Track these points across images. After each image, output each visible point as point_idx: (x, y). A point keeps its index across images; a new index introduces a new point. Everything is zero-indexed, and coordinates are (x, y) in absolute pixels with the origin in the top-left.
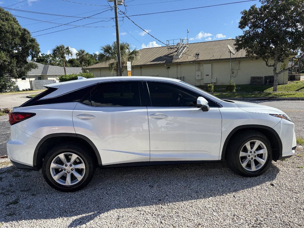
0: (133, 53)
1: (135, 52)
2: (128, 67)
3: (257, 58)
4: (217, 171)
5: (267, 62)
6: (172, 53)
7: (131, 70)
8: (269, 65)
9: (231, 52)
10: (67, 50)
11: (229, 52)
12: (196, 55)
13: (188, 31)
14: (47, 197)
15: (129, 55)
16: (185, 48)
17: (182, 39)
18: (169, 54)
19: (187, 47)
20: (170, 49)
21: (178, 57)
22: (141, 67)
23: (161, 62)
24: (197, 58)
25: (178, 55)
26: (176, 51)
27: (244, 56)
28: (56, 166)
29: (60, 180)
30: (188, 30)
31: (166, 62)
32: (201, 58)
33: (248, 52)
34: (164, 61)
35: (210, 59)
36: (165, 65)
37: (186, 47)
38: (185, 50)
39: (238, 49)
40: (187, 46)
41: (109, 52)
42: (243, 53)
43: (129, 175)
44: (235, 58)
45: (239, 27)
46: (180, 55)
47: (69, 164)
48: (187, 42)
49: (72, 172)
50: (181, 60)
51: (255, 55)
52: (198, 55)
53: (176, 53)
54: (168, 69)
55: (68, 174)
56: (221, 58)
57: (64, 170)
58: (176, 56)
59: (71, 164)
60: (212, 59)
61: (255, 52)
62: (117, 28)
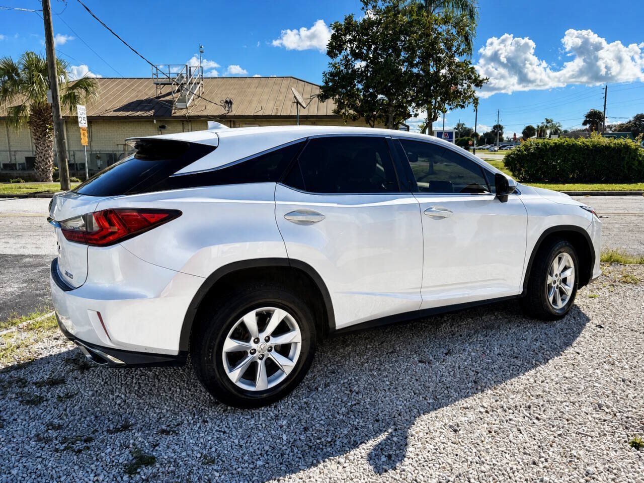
0: (78, 85)
2: (79, 120)
3: (355, 119)
6: (169, 94)
7: (86, 125)
9: (298, 103)
11: (294, 102)
12: (227, 104)
13: (201, 50)
15: (70, 89)
16: (198, 87)
17: (188, 67)
18: (158, 98)
19: (202, 86)
20: (162, 84)
21: (184, 104)
23: (143, 112)
24: (227, 109)
25: (183, 100)
26: (178, 91)
27: (330, 113)
29: (245, 378)
31: (154, 114)
32: (236, 111)
33: (341, 106)
34: (150, 110)
35: (256, 114)
36: (155, 121)
37: (198, 83)
38: (197, 89)
40: (201, 82)
41: (12, 78)
42: (329, 107)
44: (307, 117)
45: (328, 53)
46: (189, 100)
47: (262, 336)
48: (200, 74)
49: (270, 356)
50: (192, 112)
51: (351, 112)
52: (229, 103)
53: (179, 94)
54: (163, 130)
55: (259, 361)
56: (279, 114)
57: (252, 354)
58: (180, 101)
59: (268, 337)
60: (260, 113)
61: (353, 107)
62: (47, 18)
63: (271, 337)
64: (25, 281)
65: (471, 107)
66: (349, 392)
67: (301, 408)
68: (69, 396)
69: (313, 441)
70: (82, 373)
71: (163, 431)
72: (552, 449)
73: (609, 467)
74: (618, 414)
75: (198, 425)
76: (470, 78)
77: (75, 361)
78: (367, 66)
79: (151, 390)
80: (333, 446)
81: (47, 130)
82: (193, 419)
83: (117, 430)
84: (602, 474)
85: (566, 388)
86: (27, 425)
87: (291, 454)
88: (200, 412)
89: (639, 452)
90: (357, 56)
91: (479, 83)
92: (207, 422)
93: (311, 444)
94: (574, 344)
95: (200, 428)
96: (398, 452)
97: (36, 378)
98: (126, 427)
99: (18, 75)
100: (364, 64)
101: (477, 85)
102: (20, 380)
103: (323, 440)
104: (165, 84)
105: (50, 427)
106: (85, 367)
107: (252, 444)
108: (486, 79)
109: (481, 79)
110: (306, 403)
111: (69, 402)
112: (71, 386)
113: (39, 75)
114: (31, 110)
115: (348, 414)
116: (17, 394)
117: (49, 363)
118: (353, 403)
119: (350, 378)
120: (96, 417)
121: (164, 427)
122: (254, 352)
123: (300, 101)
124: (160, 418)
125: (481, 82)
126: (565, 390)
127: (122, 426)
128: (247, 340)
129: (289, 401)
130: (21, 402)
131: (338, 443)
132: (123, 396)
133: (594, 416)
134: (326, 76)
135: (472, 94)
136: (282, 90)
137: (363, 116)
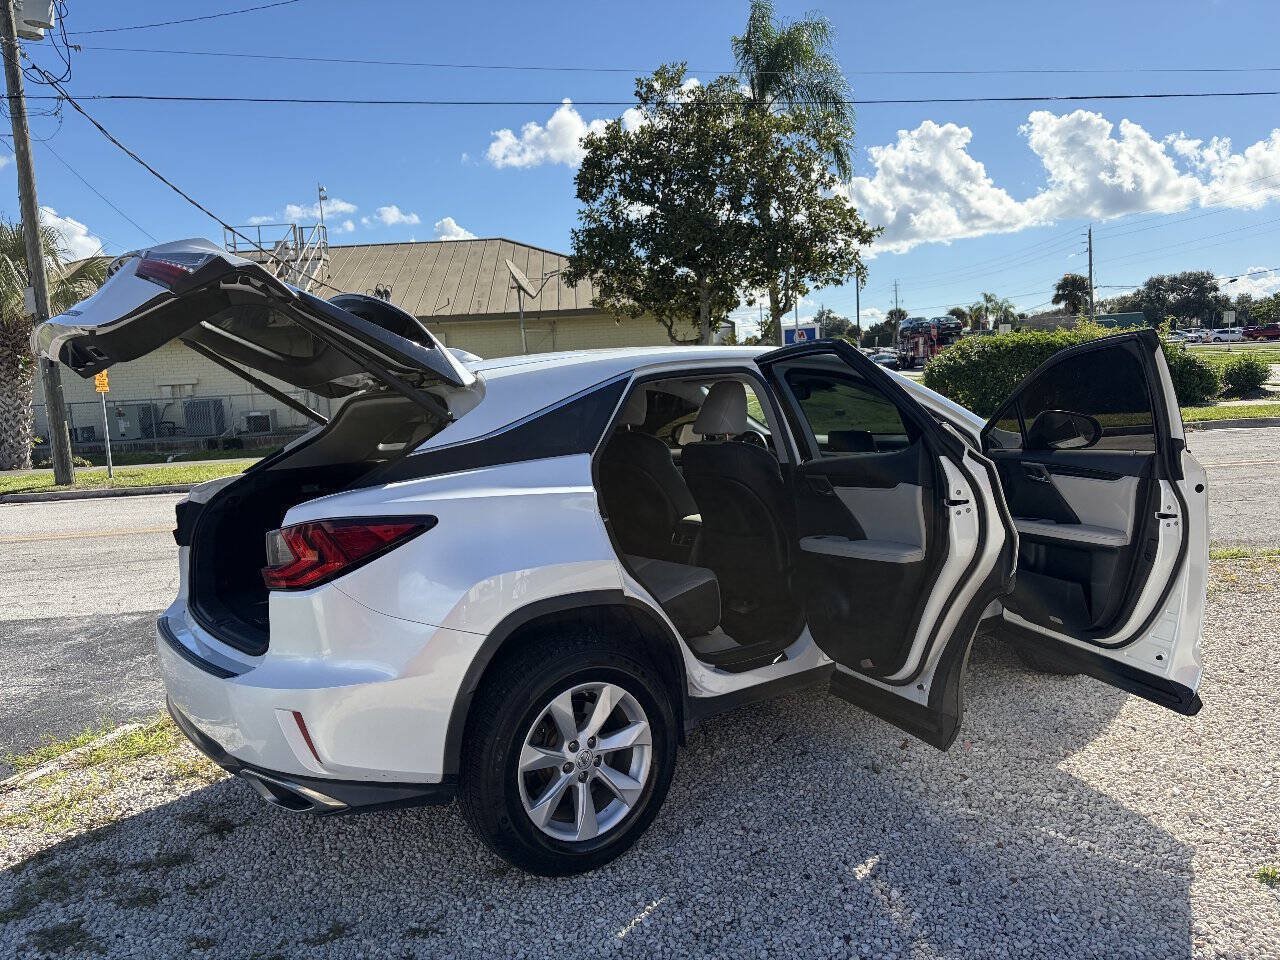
0: (82, 274)
3: (635, 314)
5: (670, 328)
8: (679, 338)
9: (520, 288)
11: (511, 287)
13: (323, 194)
15: (65, 282)
16: (319, 266)
17: (298, 227)
19: (326, 262)
27: (586, 304)
28: (543, 755)
29: (558, 820)
30: (326, 188)
33: (607, 291)
35: (442, 313)
37: (320, 259)
38: (317, 271)
40: (324, 256)
42: (585, 294)
44: (539, 314)
45: (578, 196)
47: (583, 738)
48: (322, 240)
49: (598, 774)
51: (627, 301)
52: (383, 294)
55: (580, 785)
56: (483, 311)
57: (567, 771)
59: (593, 738)
60: (446, 312)
61: (632, 293)
62: (22, 148)
63: (598, 739)
64: (42, 672)
66: (741, 832)
67: (660, 867)
68: (206, 885)
69: (699, 923)
70: (222, 838)
71: (414, 932)
72: (1128, 900)
73: (1232, 920)
74: (1226, 829)
75: (479, 914)
76: (848, 228)
77: (202, 818)
78: (653, 215)
79: (364, 858)
80: (738, 929)
81: (20, 366)
82: (464, 904)
83: (322, 940)
84: (1223, 932)
85: (1128, 793)
86: (146, 944)
87: (666, 950)
88: (475, 891)
89: (1274, 891)
90: (635, 195)
91: (865, 237)
92: (493, 907)
93: (697, 931)
94: (1123, 711)
95: (482, 919)
96: (860, 929)
97: (131, 854)
98: (339, 931)
100: (647, 210)
101: (862, 241)
102: (101, 862)
103: (717, 921)
105: (193, 944)
106: (223, 828)
107: (589, 939)
108: (879, 229)
109: (868, 228)
110: (667, 857)
111: (212, 896)
112: (207, 866)
115: (751, 870)
116: (105, 889)
117: (149, 824)
118: (754, 851)
119: (737, 806)
120: (274, 918)
121: (415, 925)
122: (569, 767)
123: (524, 283)
124: (399, 909)
125: (870, 235)
126: (1127, 796)
127: (331, 931)
128: (557, 746)
129: (636, 855)
130: (119, 902)
131: (745, 923)
132: (313, 874)
133: (1187, 835)
134: (578, 237)
135: (854, 258)
136: (486, 264)
137: (650, 308)
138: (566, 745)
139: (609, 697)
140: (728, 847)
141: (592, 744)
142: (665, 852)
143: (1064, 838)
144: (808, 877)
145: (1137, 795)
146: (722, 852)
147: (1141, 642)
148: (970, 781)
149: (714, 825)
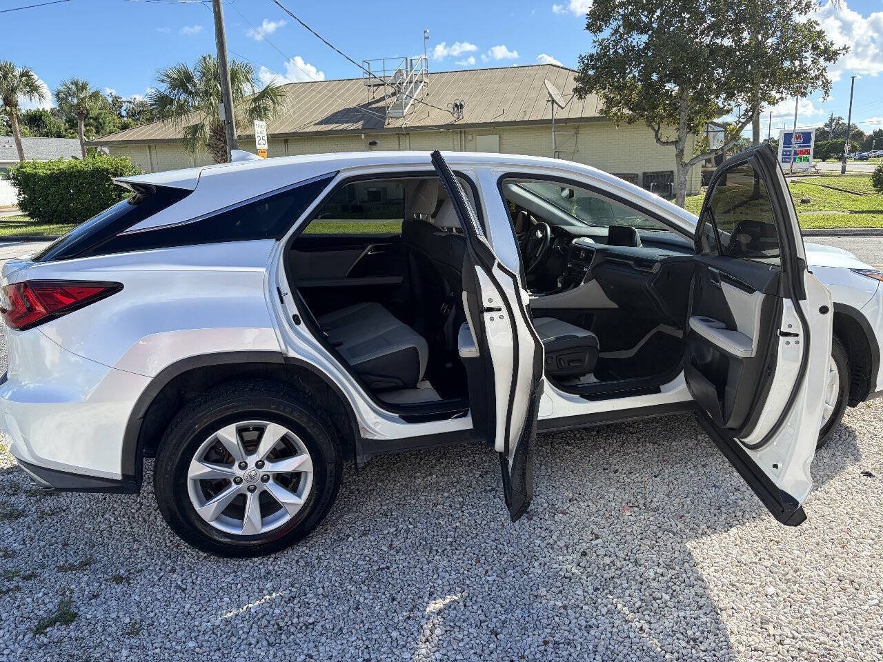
0: (264, 94)
1: (269, 93)
2: (257, 139)
3: (631, 121)
4: (686, 444)
5: (657, 132)
6: (382, 99)
7: (266, 147)
8: (664, 139)
9: (553, 101)
10: (24, 79)
11: (548, 101)
12: (456, 109)
13: (427, 35)
14: (179, 583)
15: (255, 100)
16: (420, 87)
17: (409, 60)
18: (369, 104)
19: (426, 84)
20: (375, 86)
21: (401, 111)
22: (286, 141)
23: (349, 124)
24: (456, 115)
25: (399, 106)
26: (394, 94)
27: (590, 113)
28: (210, 470)
29: (224, 517)
30: (428, 31)
31: (364, 125)
32: (468, 117)
33: (610, 102)
34: (359, 121)
35: (497, 120)
36: (363, 136)
37: (421, 82)
38: (418, 91)
39: (581, 93)
40: (425, 79)
41: (186, 90)
42: (593, 104)
43: (429, 478)
44: (566, 121)
45: (588, 28)
46: (407, 104)
47: (252, 460)
48: (424, 68)
49: (265, 488)
50: (409, 122)
51: (626, 111)
52: (459, 107)
53: (394, 99)
54: (373, 147)
55: (249, 494)
56: (526, 119)
57: (237, 483)
58: (394, 108)
59: (261, 461)
60: (500, 119)
61: (627, 104)
62: (217, 9)
63: (266, 462)
65: (819, 92)
75: (162, 574)
76: (815, 48)
78: (648, 42)
82: (162, 565)
83: (70, 568)
90: (631, 25)
91: (830, 55)
92: (175, 571)
95: (160, 579)
98: (85, 564)
99: (194, 85)
100: (645, 38)
101: (828, 59)
104: (379, 85)
108: (844, 48)
109: (834, 48)
110: (319, 558)
113: (216, 85)
114: (211, 129)
121: (123, 572)
122: (239, 480)
123: (557, 98)
125: (836, 53)
127: (81, 563)
128: (229, 464)
134: (583, 62)
135: (821, 74)
136: (536, 83)
137: (642, 116)
138: (237, 464)
139: (274, 433)
140: (367, 559)
141: (260, 465)
142: (321, 553)
143: (627, 612)
144: (394, 599)
145: (733, 585)
146: (361, 562)
147: (768, 448)
148: (599, 541)
149: (372, 538)
